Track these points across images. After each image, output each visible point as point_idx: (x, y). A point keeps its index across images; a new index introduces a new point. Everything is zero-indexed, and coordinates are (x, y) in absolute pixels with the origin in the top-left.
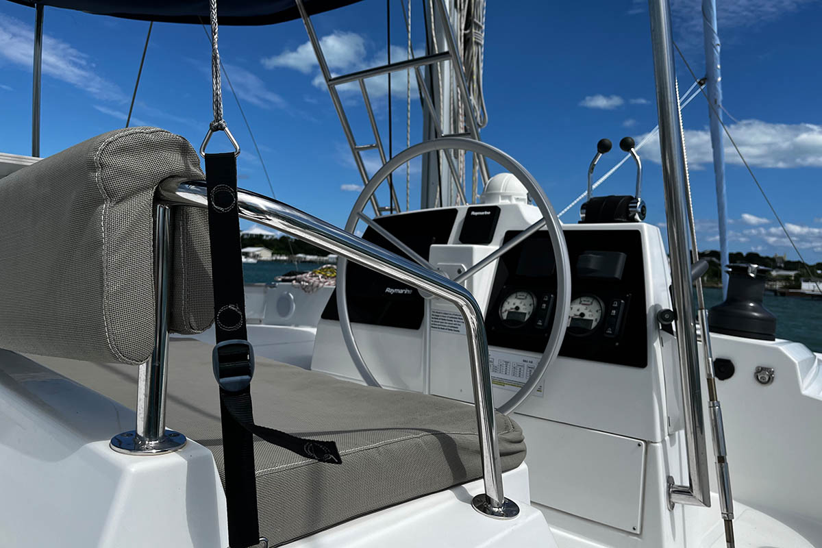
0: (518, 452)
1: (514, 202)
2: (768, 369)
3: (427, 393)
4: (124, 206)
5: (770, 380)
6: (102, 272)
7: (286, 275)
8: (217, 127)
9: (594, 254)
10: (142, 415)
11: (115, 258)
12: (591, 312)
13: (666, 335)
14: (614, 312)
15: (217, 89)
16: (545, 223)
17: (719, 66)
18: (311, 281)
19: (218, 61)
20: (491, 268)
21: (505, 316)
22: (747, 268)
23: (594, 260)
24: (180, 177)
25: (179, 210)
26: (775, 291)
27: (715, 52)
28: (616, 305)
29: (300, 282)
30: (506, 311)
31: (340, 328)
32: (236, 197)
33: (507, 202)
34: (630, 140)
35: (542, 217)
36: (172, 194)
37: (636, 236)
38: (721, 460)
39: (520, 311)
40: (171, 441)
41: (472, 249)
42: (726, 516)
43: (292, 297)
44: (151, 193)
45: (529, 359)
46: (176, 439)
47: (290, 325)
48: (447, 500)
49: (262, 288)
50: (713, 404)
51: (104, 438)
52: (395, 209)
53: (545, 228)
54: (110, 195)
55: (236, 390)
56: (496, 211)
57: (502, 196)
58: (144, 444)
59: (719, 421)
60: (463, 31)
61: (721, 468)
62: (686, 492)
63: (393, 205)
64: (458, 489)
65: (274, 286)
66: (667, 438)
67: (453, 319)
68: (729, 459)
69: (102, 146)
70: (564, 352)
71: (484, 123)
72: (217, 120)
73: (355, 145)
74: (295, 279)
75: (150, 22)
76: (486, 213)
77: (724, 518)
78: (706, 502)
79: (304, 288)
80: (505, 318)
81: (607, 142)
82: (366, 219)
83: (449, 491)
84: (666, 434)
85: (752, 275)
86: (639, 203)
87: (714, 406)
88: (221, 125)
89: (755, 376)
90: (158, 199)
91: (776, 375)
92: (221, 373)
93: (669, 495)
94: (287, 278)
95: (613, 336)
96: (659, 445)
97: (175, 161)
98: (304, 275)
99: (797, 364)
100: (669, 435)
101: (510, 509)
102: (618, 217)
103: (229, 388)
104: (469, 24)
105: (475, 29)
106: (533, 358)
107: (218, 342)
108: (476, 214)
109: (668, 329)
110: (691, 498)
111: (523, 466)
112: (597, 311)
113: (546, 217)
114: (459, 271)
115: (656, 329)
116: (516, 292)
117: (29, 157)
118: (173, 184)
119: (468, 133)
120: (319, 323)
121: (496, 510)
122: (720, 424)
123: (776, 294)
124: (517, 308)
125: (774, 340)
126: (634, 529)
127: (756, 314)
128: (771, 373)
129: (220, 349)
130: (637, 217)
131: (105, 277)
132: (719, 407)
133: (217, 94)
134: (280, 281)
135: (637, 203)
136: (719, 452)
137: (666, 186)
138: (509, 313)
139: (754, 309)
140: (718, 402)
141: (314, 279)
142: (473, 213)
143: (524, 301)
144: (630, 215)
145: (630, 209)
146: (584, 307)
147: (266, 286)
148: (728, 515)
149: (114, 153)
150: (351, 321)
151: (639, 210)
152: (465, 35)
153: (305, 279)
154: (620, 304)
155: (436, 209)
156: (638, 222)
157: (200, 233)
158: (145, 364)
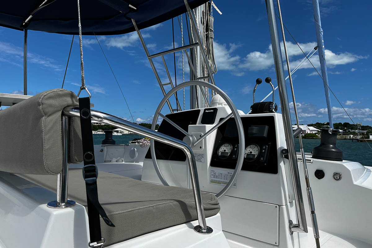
0: (216, 209)
1: (223, 106)
2: (339, 173)
3: (189, 188)
4: (50, 118)
5: (340, 178)
6: (43, 142)
7: (133, 140)
8: (83, 88)
9: (255, 127)
10: (59, 194)
11: (47, 137)
12: (254, 151)
13: (286, 160)
14: (264, 151)
15: (83, 75)
16: (233, 114)
17: (323, 41)
18: (144, 142)
19: (83, 65)
20: (214, 133)
21: (220, 154)
22: (328, 130)
23: (255, 129)
24: (72, 106)
25: (71, 118)
26: (358, 140)
27: (321, 35)
28: (264, 148)
29: (139, 143)
30: (220, 152)
31: (152, 162)
32: (90, 113)
33: (220, 106)
34: (269, 78)
35: (232, 112)
36: (67, 113)
37: (272, 118)
38: (313, 212)
39: (226, 152)
40: (70, 203)
41: (205, 126)
42: (316, 237)
43: (136, 150)
44: (61, 112)
45: (230, 172)
46: (71, 203)
47: (133, 162)
48: (184, 227)
49: (123, 146)
50: (308, 188)
51: (45, 203)
52: (179, 110)
53: (233, 117)
54: (46, 114)
55: (91, 183)
56: (215, 110)
57: (218, 104)
58: (60, 204)
59: (311, 196)
60: (205, 33)
61: (313, 216)
62: (297, 226)
63: (178, 108)
64: (188, 223)
65: (128, 145)
66: (289, 204)
67: (199, 156)
68: (316, 212)
69: (42, 97)
70: (243, 169)
71: (216, 72)
72: (83, 86)
73: (161, 83)
74: (137, 142)
75: (73, 35)
76: (212, 111)
77: (315, 238)
78: (306, 230)
79: (141, 146)
80: (220, 155)
81: (260, 79)
82: (162, 115)
83: (184, 224)
84: (288, 202)
85: (330, 133)
86: (274, 105)
87: (309, 190)
88: (84, 87)
89: (333, 177)
90: (63, 114)
91: (343, 176)
92: (86, 177)
93: (290, 228)
94: (134, 141)
95: (264, 161)
96: (284, 207)
97: (69, 100)
98: (141, 140)
99: (351, 171)
100: (289, 202)
101: (209, 230)
102: (265, 111)
103: (89, 182)
104: (207, 30)
105: (210, 32)
106: (231, 171)
107: (85, 165)
108: (208, 111)
109: (287, 157)
110: (299, 229)
111: (218, 214)
112: (257, 151)
113: (233, 112)
114: (200, 136)
115: (281, 157)
116: (224, 144)
117: (22, 95)
118: (68, 109)
119: (209, 76)
120: (144, 160)
121: (204, 231)
122: (312, 197)
123: (358, 141)
124: (225, 151)
125: (342, 161)
126: (276, 243)
127: (333, 150)
128: (340, 176)
129: (85, 168)
130: (273, 110)
131: (44, 143)
132: (311, 190)
133: (83, 77)
134: (130, 143)
135: (273, 104)
136: (312, 209)
137: (280, 98)
138: (222, 153)
139: (333, 148)
140: (310, 188)
141: (145, 141)
142: (206, 111)
143: (227, 148)
144: (271, 110)
145: (271, 107)
146: (252, 149)
147: (125, 145)
148: (317, 236)
149: (47, 99)
150: (157, 159)
151: (274, 107)
152: (206, 34)
153: (141, 142)
154: (266, 147)
155: (196, 109)
156: (273, 112)
157: (77, 126)
158: (59, 175)
